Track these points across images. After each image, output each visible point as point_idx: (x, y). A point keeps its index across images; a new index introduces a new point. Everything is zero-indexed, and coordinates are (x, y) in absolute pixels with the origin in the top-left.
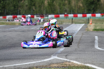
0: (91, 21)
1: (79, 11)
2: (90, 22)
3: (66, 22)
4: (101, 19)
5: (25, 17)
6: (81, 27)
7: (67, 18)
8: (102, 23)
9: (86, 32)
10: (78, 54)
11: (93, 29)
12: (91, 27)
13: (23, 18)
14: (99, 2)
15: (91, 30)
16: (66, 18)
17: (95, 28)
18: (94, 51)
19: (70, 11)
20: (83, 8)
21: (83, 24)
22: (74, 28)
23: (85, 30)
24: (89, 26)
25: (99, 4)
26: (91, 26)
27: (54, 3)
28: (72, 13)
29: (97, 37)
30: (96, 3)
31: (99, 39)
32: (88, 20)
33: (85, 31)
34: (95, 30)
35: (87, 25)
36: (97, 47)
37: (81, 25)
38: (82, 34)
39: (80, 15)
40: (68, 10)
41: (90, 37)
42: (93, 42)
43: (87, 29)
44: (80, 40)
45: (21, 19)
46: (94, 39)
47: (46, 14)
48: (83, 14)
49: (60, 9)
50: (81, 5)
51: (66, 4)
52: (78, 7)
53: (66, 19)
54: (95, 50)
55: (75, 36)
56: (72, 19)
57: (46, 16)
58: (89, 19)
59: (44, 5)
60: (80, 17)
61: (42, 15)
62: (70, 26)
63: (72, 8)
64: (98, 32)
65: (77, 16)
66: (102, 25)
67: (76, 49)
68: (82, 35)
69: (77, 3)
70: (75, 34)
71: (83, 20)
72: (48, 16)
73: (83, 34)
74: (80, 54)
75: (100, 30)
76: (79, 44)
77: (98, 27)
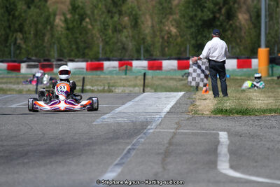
1: (166, 49)
3: (124, 86)
4: (239, 78)
6: (172, 103)
7: (128, 73)
9: (189, 119)
11: (213, 110)
12: (208, 101)
14: (231, 22)
15: (207, 112)
16: (126, 74)
17: (220, 106)
18: (216, 182)
19: (138, 51)
20: (179, 40)
21: (182, 93)
22: (150, 105)
23: (187, 112)
24: (200, 99)
25: (231, 26)
26: (205, 99)
27: (84, 24)
28: (142, 58)
29: (226, 136)
30: (221, 25)
31: (231, 142)
33: (187, 116)
34: (220, 111)
35: (194, 96)
36: (224, 167)
37: (175, 97)
38: (176, 126)
40: (131, 45)
41: (202, 135)
42: (213, 150)
43: (192, 108)
44: (170, 144)
47: (59, 60)
48: (178, 59)
49: (107, 43)
50: (174, 30)
51: (125, 27)
52: (163, 38)
53: (124, 76)
54: (218, 179)
55: (153, 133)
56: (145, 74)
60: (169, 71)
61: (46, 63)
62: (137, 99)
63: (144, 39)
64: (229, 118)
65: (160, 67)
66: (243, 95)
67: (158, 173)
69: (160, 22)
70: (154, 125)
73: (179, 125)
75: (234, 111)
76: (166, 157)
77: (228, 104)
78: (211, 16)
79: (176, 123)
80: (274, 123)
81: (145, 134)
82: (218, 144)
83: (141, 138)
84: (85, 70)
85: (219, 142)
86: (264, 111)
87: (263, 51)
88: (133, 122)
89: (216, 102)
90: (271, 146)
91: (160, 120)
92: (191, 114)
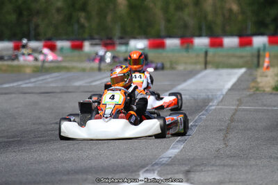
0: (267, 60)
1: (228, 28)
2: (264, 62)
3: (186, 63)
5: (53, 48)
6: (234, 80)
7: (190, 50)
9: (250, 95)
10: (224, 165)
11: (274, 86)
12: (269, 78)
13: (46, 51)
15: (268, 89)
16: (187, 51)
19: (200, 29)
20: (240, 17)
21: (243, 70)
22: (212, 83)
23: (249, 88)
24: (261, 76)
26: (266, 76)
28: (204, 32)
32: (259, 56)
33: (248, 93)
35: (255, 73)
38: (237, 103)
39: (231, 42)
40: (192, 22)
43: (253, 84)
44: (232, 120)
45: (41, 52)
47: (121, 38)
48: (240, 36)
49: (168, 21)
50: (235, 7)
51: (186, 5)
52: (224, 15)
53: (185, 54)
55: (215, 109)
56: (206, 53)
57: (121, 44)
58: (261, 52)
59: (115, 7)
60: (231, 48)
61: (108, 41)
62: (199, 76)
63: (205, 17)
65: (221, 45)
67: (219, 149)
70: (215, 102)
71: (242, 57)
72: (127, 44)
73: (240, 102)
74: (232, 166)
76: (227, 133)
79: (238, 100)
81: (207, 110)
83: (203, 115)
88: (194, 99)
89: (277, 79)
91: (222, 97)
92: (252, 90)
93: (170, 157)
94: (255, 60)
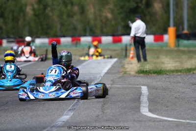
0: (132, 52)
1: (105, 30)
2: (130, 53)
4: (155, 48)
6: (109, 67)
7: (78, 45)
8: (156, 56)
9: (120, 77)
11: (137, 71)
12: (133, 65)
14: (150, 10)
15: (133, 73)
16: (76, 46)
17: (142, 68)
18: (140, 121)
19: (85, 30)
20: (113, 22)
21: (115, 60)
22: (93, 68)
23: (119, 72)
24: (128, 64)
25: (149, 12)
26: (131, 64)
28: (88, 34)
29: (147, 89)
30: (142, 12)
31: (150, 93)
32: (126, 50)
33: (119, 76)
34: (142, 72)
35: (124, 61)
36: (145, 111)
37: (111, 62)
38: (111, 82)
39: (107, 39)
40: (80, 26)
41: (129, 88)
42: (137, 99)
43: (122, 70)
46: (140, 94)
48: (113, 35)
49: (62, 25)
50: (109, 16)
51: (75, 14)
52: (101, 21)
53: (75, 48)
54: (141, 119)
58: (128, 48)
59: (24, 15)
60: (107, 44)
61: (20, 39)
63: (89, 22)
64: (148, 76)
66: (158, 61)
67: (99, 115)
68: (112, 85)
69: (100, 10)
70: (96, 82)
71: (115, 50)
72: (33, 41)
73: (113, 82)
75: (152, 72)
76: (104, 104)
77: (148, 67)
78: (135, 5)
80: (180, 80)
82: (141, 95)
84: (47, 45)
85: (141, 93)
86: (173, 71)
87: (172, 30)
89: (139, 65)
90: (177, 96)
91: (100, 78)
92: (121, 74)
93: (64, 122)
94: (124, 53)
